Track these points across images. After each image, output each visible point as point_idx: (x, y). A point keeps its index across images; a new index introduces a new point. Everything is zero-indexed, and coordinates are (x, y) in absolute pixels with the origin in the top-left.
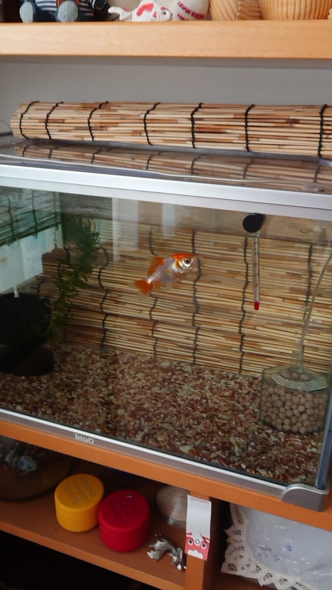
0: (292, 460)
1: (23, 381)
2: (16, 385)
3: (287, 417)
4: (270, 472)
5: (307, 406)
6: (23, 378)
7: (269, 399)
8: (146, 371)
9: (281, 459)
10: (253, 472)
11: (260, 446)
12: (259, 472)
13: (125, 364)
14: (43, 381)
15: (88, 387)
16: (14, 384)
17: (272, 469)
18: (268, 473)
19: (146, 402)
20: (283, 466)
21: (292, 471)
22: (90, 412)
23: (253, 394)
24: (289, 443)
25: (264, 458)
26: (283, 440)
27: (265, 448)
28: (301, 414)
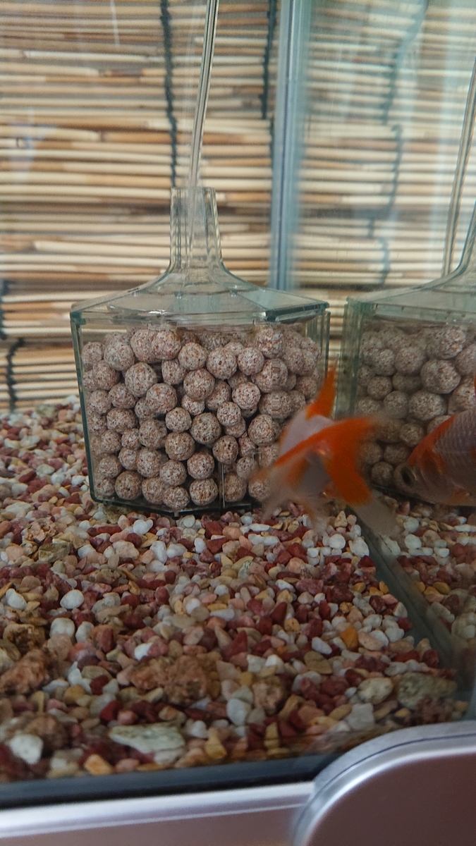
0: (277, 618)
3: (199, 448)
4: (197, 728)
5: (268, 377)
7: (119, 393)
9: (228, 627)
10: (97, 765)
11: (109, 598)
12: (128, 751)
17: (204, 704)
18: (188, 739)
20: (252, 660)
21: (306, 674)
23: (58, 442)
24: (228, 548)
25: (141, 651)
26: (200, 545)
27: (136, 602)
28: (248, 419)
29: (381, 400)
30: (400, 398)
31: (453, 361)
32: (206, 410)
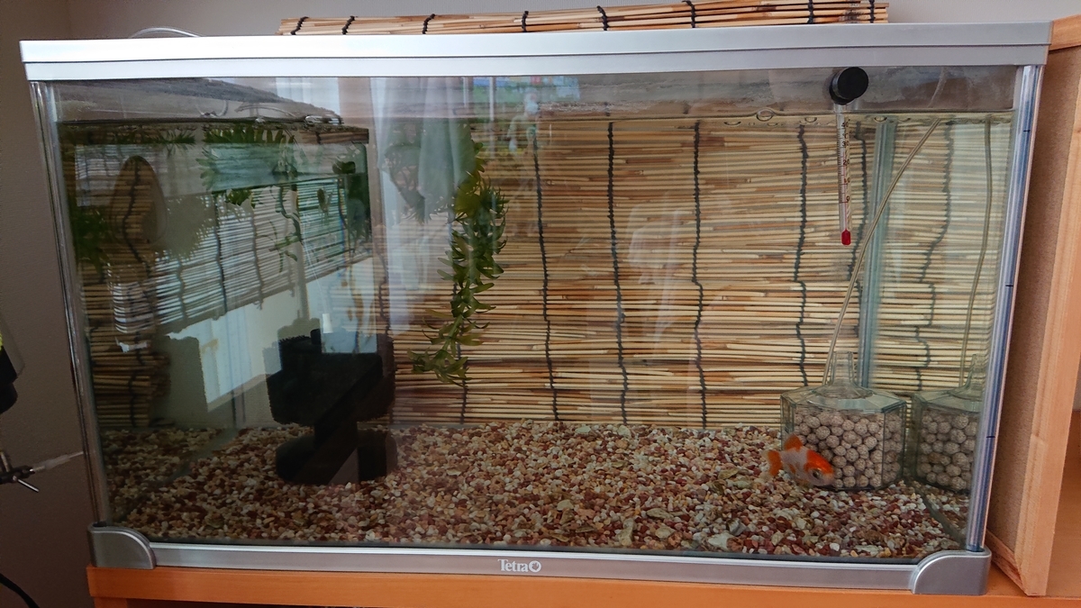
1: (352, 491)
2: (340, 500)
5: (881, 435)
6: (349, 486)
8: (559, 442)
10: (854, 554)
13: (518, 437)
14: (389, 485)
15: (478, 480)
16: (336, 499)
19: (595, 484)
22: (509, 516)
28: (871, 452)
29: (932, 444)
30: (940, 445)
31: (963, 430)
32: (852, 447)
